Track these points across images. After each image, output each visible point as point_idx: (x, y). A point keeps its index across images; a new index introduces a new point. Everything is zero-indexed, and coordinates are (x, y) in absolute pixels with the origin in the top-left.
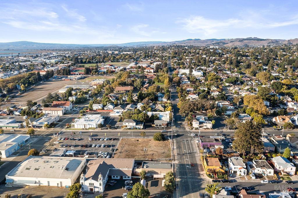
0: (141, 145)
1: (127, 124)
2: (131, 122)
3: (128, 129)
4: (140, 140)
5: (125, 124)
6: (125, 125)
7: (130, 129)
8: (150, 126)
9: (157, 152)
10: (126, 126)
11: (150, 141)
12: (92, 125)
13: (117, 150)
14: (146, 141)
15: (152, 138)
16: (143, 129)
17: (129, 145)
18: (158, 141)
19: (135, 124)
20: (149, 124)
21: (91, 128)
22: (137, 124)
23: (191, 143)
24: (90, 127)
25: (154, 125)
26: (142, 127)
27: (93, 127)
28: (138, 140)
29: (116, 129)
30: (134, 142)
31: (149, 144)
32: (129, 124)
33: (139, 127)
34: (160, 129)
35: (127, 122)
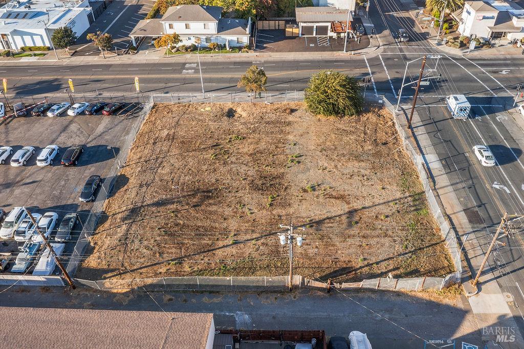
0: (246, 148)
1: (179, 27)
2: (196, 18)
3: (187, 49)
4: (239, 110)
5: (171, 26)
6: (170, 32)
7: (194, 49)
8: (280, 35)
9: (341, 197)
10: (176, 38)
11: (290, 118)
12: (31, 35)
13: (120, 182)
14: (273, 117)
15: (295, 97)
16: (250, 47)
17: (186, 145)
18: (332, 118)
19: (212, 26)
20: (271, 24)
21: (30, 49)
22: (221, 28)
23: (500, 125)
24: (29, 44)
25: (296, 31)
26: (245, 40)
27: (39, 43)
28: (231, 113)
29: (136, 49)
30: (213, 125)
31: (290, 137)
32: (187, 27)
33: (234, 38)
34: (323, 49)
35: (178, 17)
